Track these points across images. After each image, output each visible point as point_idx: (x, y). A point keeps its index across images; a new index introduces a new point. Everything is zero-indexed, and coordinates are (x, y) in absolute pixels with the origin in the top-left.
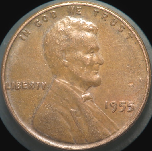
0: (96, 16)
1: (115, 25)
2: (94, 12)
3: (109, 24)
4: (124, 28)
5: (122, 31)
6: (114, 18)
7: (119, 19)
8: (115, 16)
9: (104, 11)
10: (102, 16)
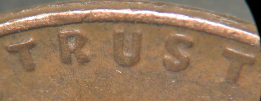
0: (31, 69)
1: (143, 56)
2: (14, 58)
3: (110, 64)
4: (190, 45)
5: (187, 64)
6: (118, 31)
7: (141, 21)
8: (115, 20)
9: (55, 26)
10: (61, 50)
